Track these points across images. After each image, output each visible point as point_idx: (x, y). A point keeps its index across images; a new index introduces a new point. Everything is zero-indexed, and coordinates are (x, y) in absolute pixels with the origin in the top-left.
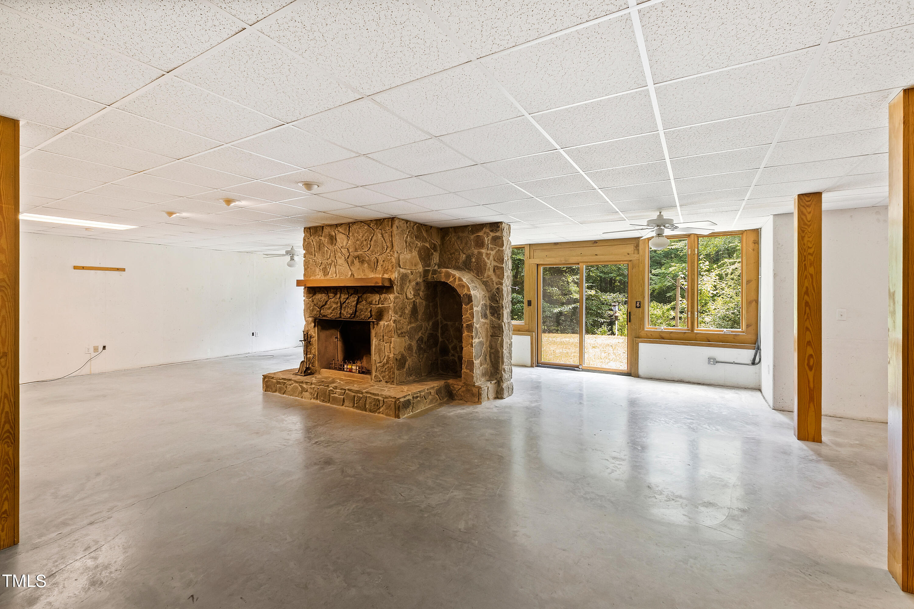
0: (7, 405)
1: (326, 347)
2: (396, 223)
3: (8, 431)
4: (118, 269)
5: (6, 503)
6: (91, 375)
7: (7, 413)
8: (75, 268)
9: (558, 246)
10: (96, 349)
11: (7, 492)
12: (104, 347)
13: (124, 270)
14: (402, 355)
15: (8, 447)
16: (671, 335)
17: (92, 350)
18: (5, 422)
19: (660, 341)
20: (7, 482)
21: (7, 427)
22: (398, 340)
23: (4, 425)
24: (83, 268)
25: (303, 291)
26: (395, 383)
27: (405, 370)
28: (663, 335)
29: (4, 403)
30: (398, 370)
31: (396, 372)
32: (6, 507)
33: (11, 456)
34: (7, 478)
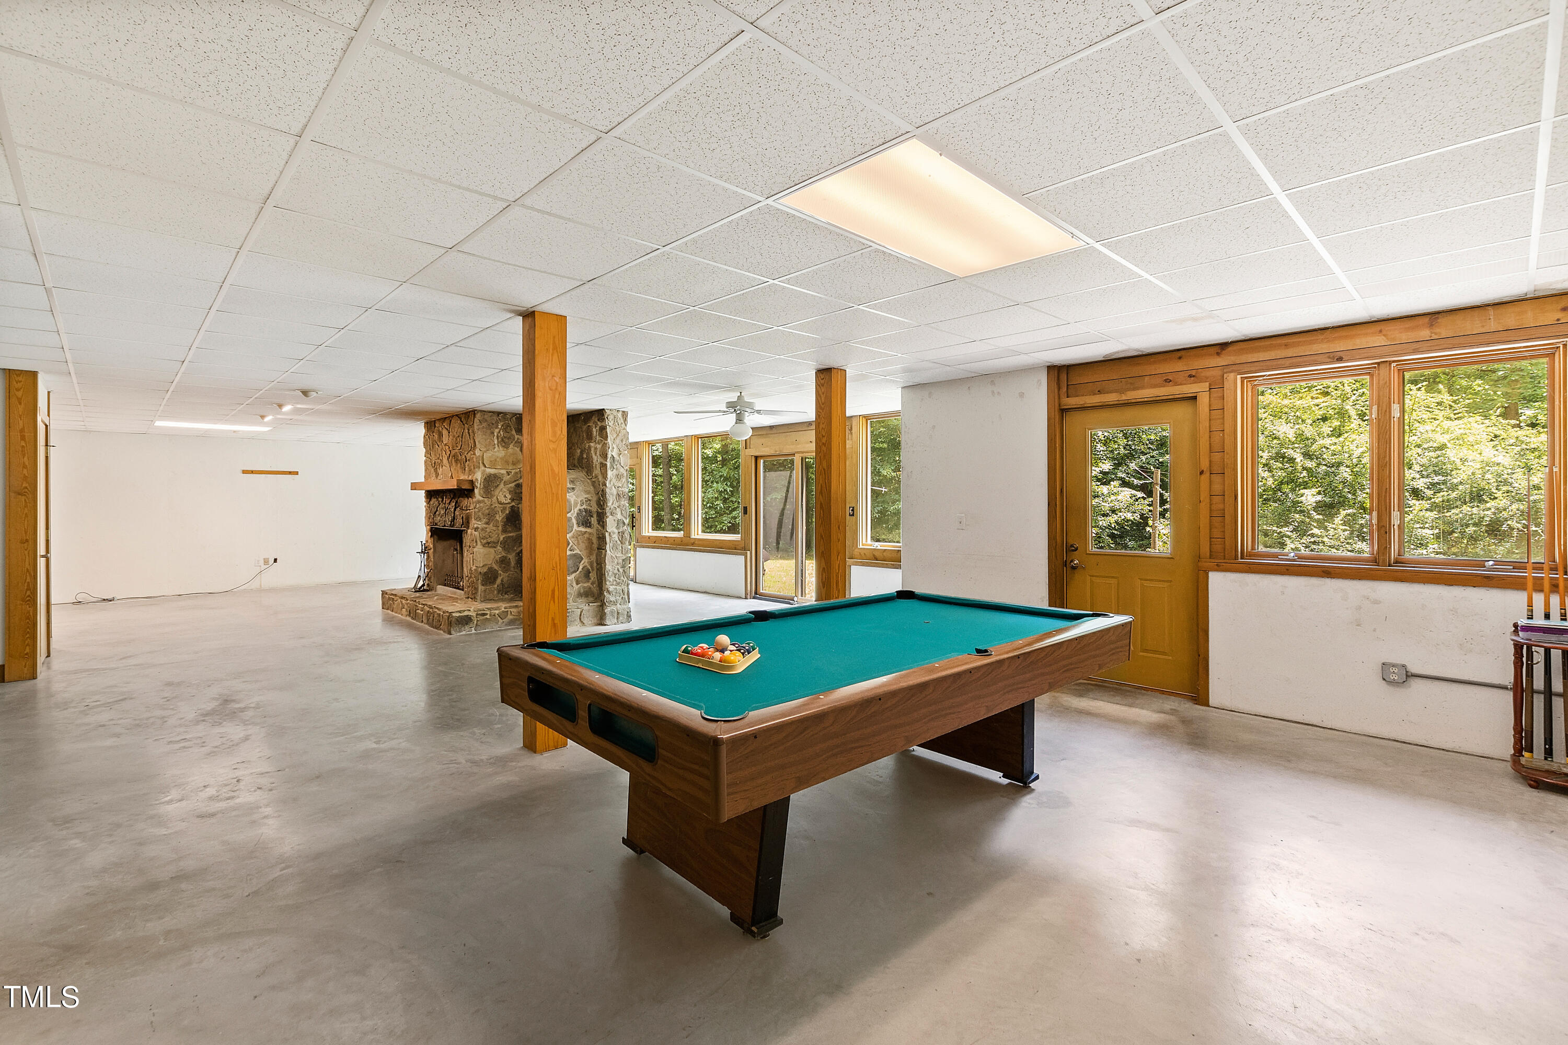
0: (28, 578)
1: (444, 561)
2: (478, 416)
3: (29, 596)
4: (290, 473)
5: (28, 647)
6: (260, 590)
7: (28, 582)
8: (244, 472)
9: (774, 431)
10: (266, 561)
11: (28, 640)
12: (275, 560)
13: (297, 473)
14: (491, 569)
15: (29, 607)
16: (884, 554)
17: (262, 562)
18: (27, 590)
19: (872, 563)
20: (28, 632)
21: (28, 593)
22: (482, 550)
23: (26, 592)
24: (252, 472)
25: (424, 495)
26: (479, 600)
27: (496, 586)
28: (877, 554)
29: (26, 576)
30: (483, 585)
31: (481, 588)
32: (27, 650)
33: (31, 614)
34: (28, 630)
